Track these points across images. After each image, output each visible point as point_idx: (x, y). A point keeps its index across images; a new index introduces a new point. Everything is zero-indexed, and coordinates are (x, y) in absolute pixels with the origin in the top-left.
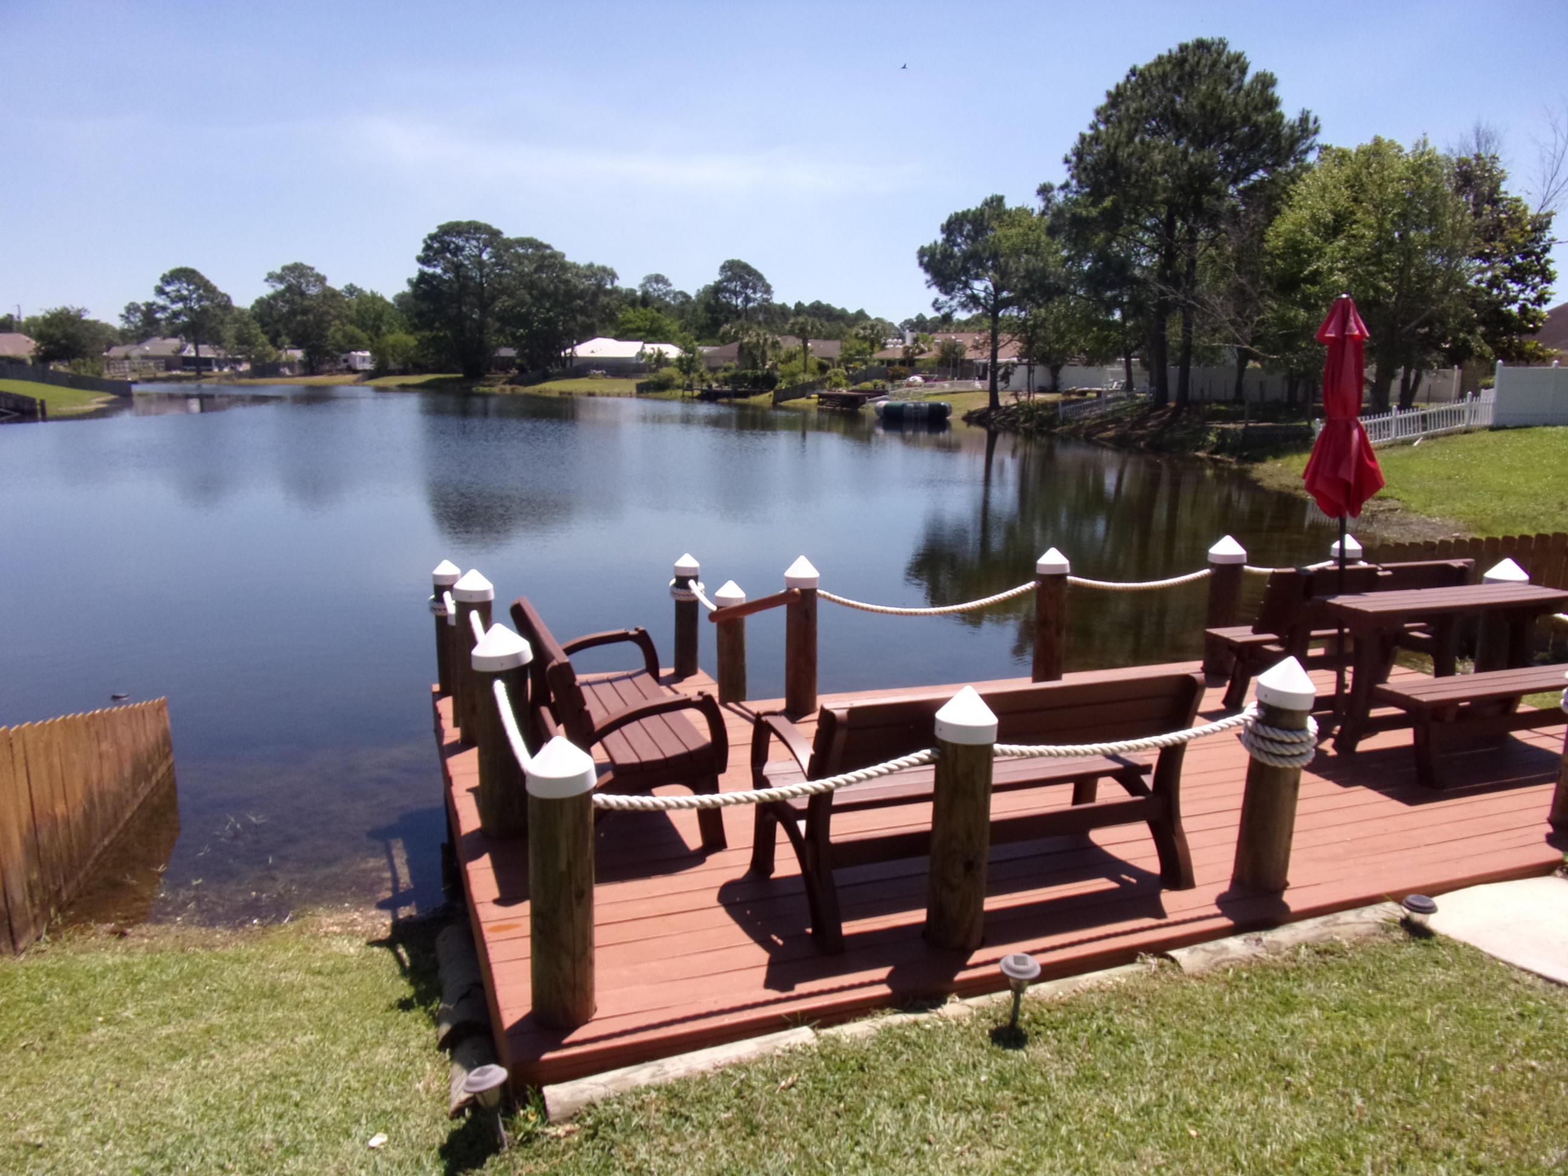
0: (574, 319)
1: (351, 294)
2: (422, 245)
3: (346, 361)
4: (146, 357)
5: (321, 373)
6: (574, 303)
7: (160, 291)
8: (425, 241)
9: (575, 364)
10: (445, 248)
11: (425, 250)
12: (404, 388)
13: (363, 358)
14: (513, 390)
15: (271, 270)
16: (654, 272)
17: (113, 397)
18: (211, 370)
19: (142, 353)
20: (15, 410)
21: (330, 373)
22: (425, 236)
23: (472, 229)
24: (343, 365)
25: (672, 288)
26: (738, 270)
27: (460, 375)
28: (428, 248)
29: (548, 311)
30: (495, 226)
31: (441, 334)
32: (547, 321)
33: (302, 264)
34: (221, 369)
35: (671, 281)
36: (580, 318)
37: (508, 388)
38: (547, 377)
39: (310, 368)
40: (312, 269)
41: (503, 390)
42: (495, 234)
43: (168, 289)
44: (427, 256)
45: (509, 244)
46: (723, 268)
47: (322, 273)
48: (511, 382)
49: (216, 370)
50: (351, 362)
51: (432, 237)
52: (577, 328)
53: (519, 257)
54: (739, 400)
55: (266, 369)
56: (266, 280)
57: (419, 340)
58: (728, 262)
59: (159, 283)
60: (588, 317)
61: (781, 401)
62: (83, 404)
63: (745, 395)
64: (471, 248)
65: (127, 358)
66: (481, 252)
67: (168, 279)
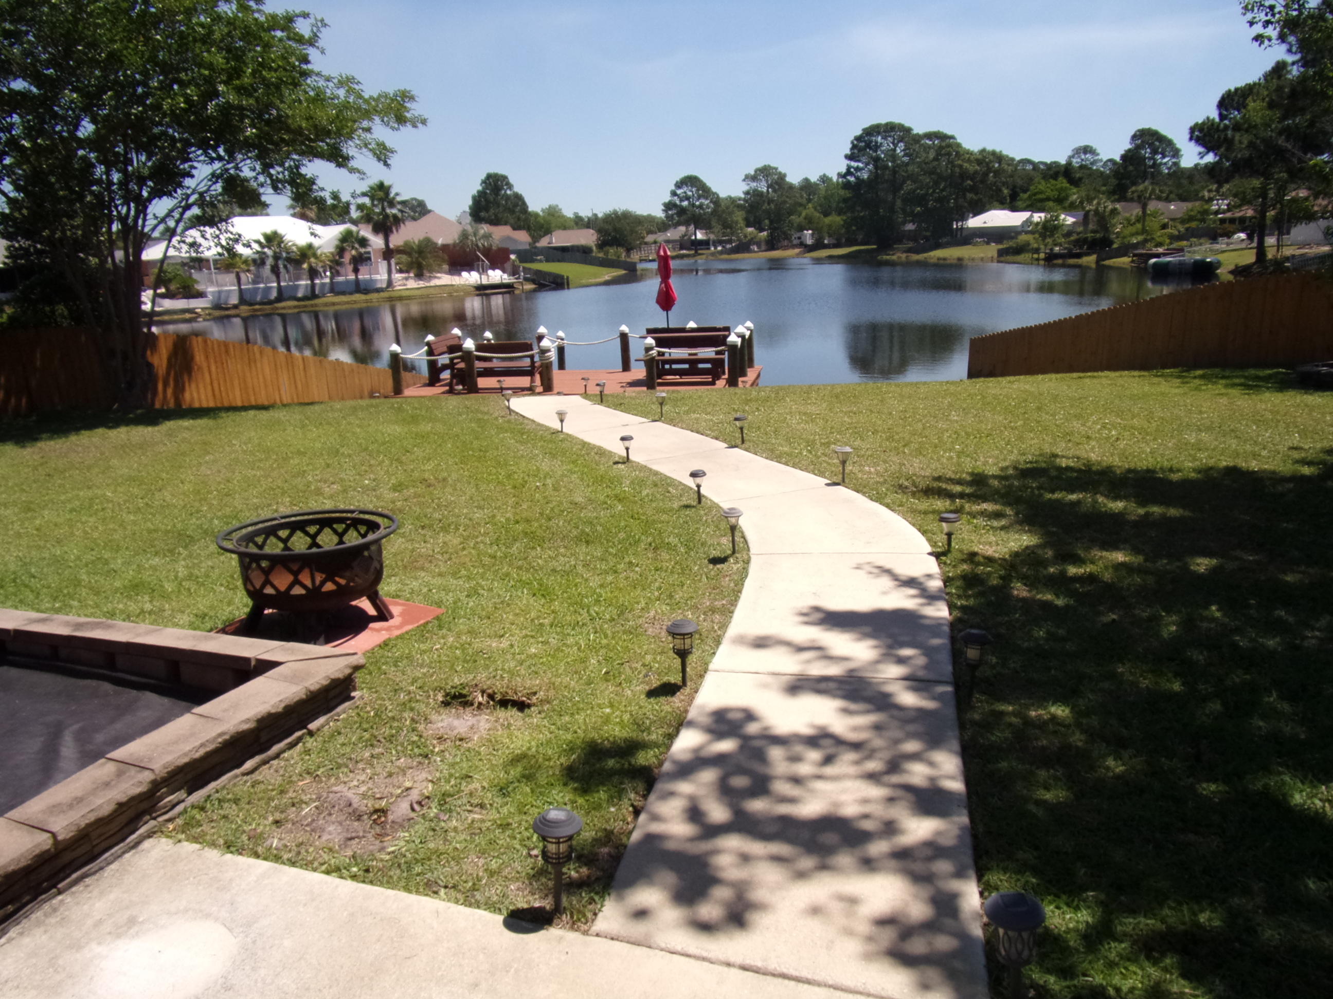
0: (964, 197)
1: (824, 182)
2: (850, 146)
3: (799, 238)
4: (668, 242)
5: (778, 249)
6: (965, 184)
7: (674, 194)
8: (852, 142)
9: (964, 233)
10: (868, 145)
11: (852, 149)
12: (832, 259)
13: (808, 236)
14: (907, 257)
15: (747, 173)
16: (1082, 144)
17: (624, 272)
18: (709, 249)
19: (666, 238)
20: (553, 283)
21: (786, 248)
22: (852, 138)
23: (890, 129)
24: (796, 242)
25: (1100, 157)
26: (1147, 138)
27: (875, 247)
28: (854, 147)
29: (943, 190)
30: (907, 124)
31: (862, 214)
32: (940, 200)
33: (769, 166)
34: (715, 248)
35: (1098, 151)
36: (969, 196)
37: (904, 256)
38: (937, 246)
39: (771, 244)
40: (776, 169)
41: (899, 257)
42: (909, 130)
43: (679, 192)
44: (852, 154)
45: (917, 139)
46: (1134, 137)
47: (783, 172)
48: (909, 251)
49: (713, 249)
50: (803, 239)
51: (858, 139)
52: (966, 204)
53: (927, 148)
54: (1072, 261)
55: (743, 247)
56: (744, 180)
57: (844, 221)
58: (1139, 131)
59: (673, 188)
60: (976, 194)
61: (1104, 260)
62: (596, 278)
63: (1079, 256)
64: (886, 144)
65: (655, 242)
66: (895, 145)
67: (679, 185)
